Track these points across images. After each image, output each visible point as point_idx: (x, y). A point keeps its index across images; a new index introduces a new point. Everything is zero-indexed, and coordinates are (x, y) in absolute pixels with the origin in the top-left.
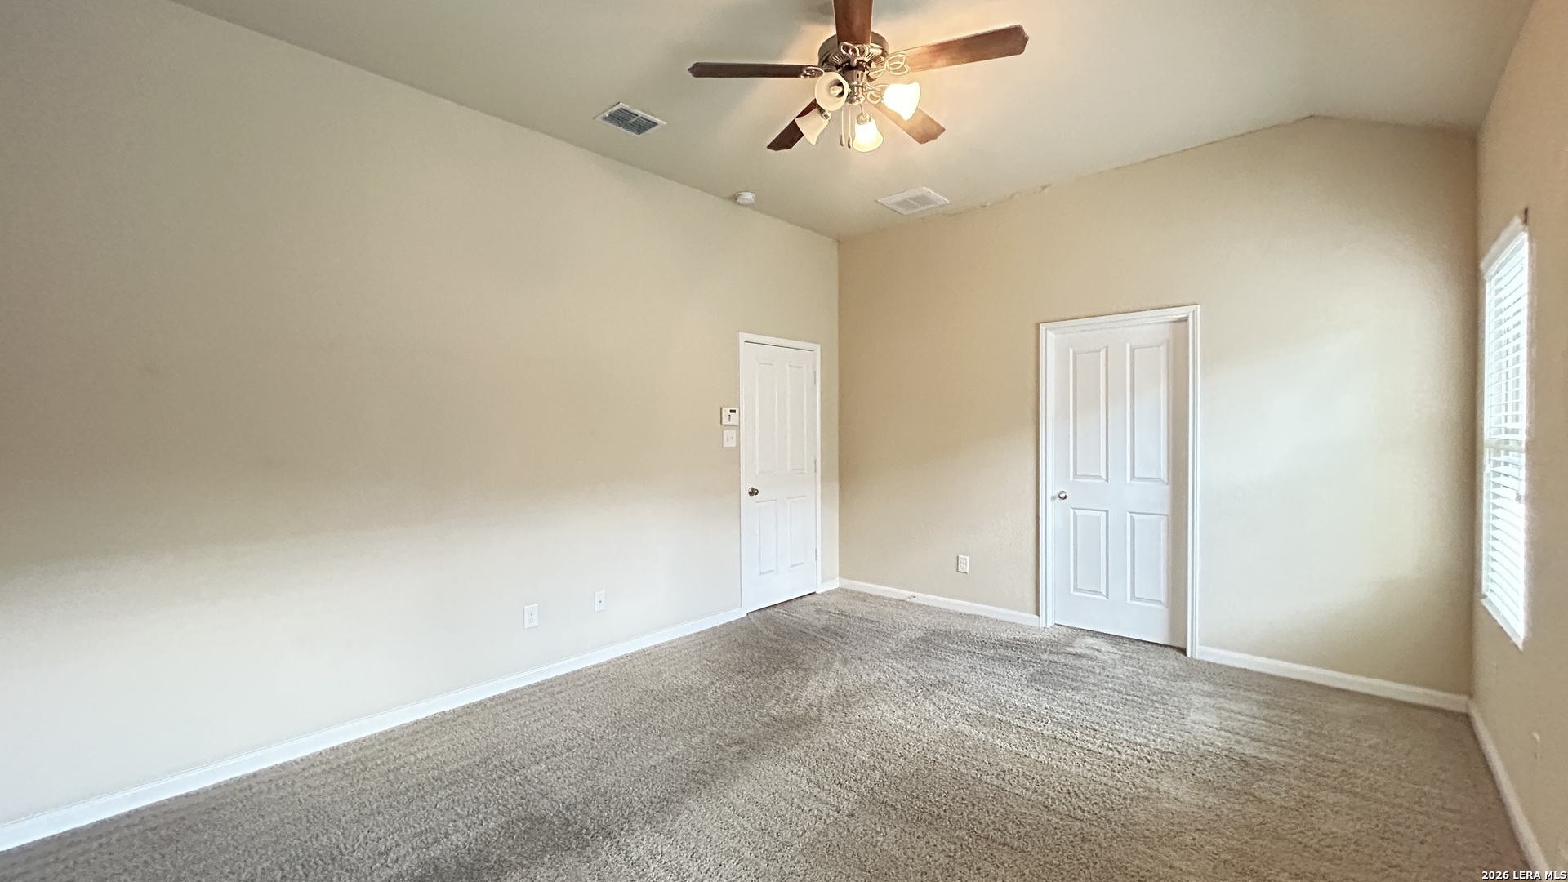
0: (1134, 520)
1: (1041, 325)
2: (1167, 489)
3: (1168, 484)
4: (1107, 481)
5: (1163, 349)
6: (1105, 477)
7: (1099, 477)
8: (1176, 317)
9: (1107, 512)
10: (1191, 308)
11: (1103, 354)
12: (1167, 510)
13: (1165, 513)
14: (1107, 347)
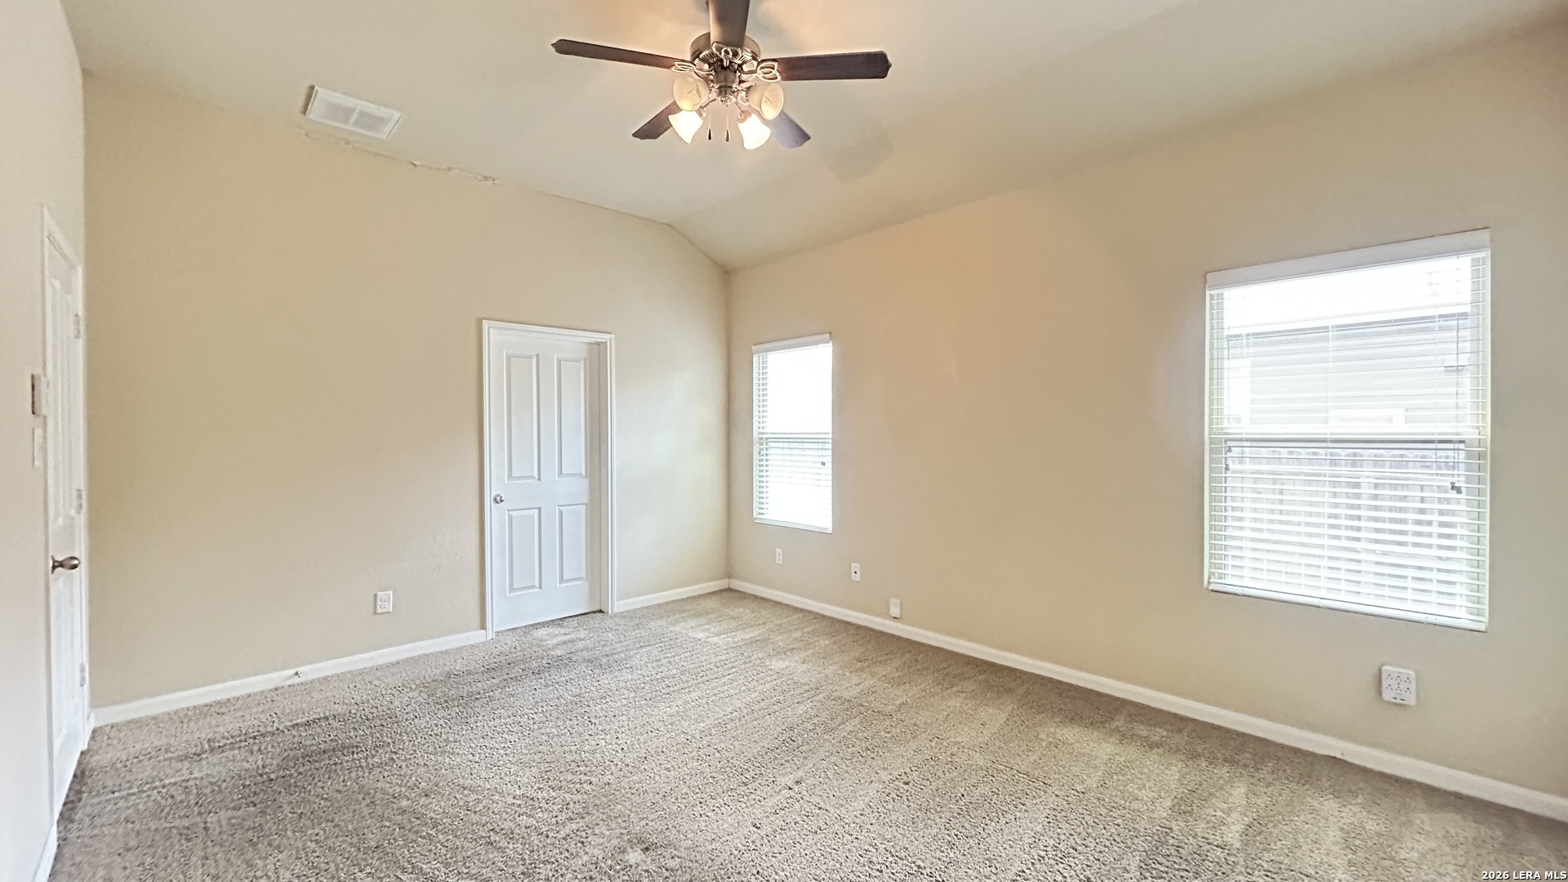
0: (562, 512)
1: (484, 321)
2: (585, 483)
3: (586, 477)
4: (539, 479)
5: (582, 363)
6: (536, 477)
7: (533, 477)
8: (593, 340)
9: (540, 509)
10: (608, 336)
11: (535, 359)
12: (585, 500)
13: (584, 502)
14: (538, 356)
